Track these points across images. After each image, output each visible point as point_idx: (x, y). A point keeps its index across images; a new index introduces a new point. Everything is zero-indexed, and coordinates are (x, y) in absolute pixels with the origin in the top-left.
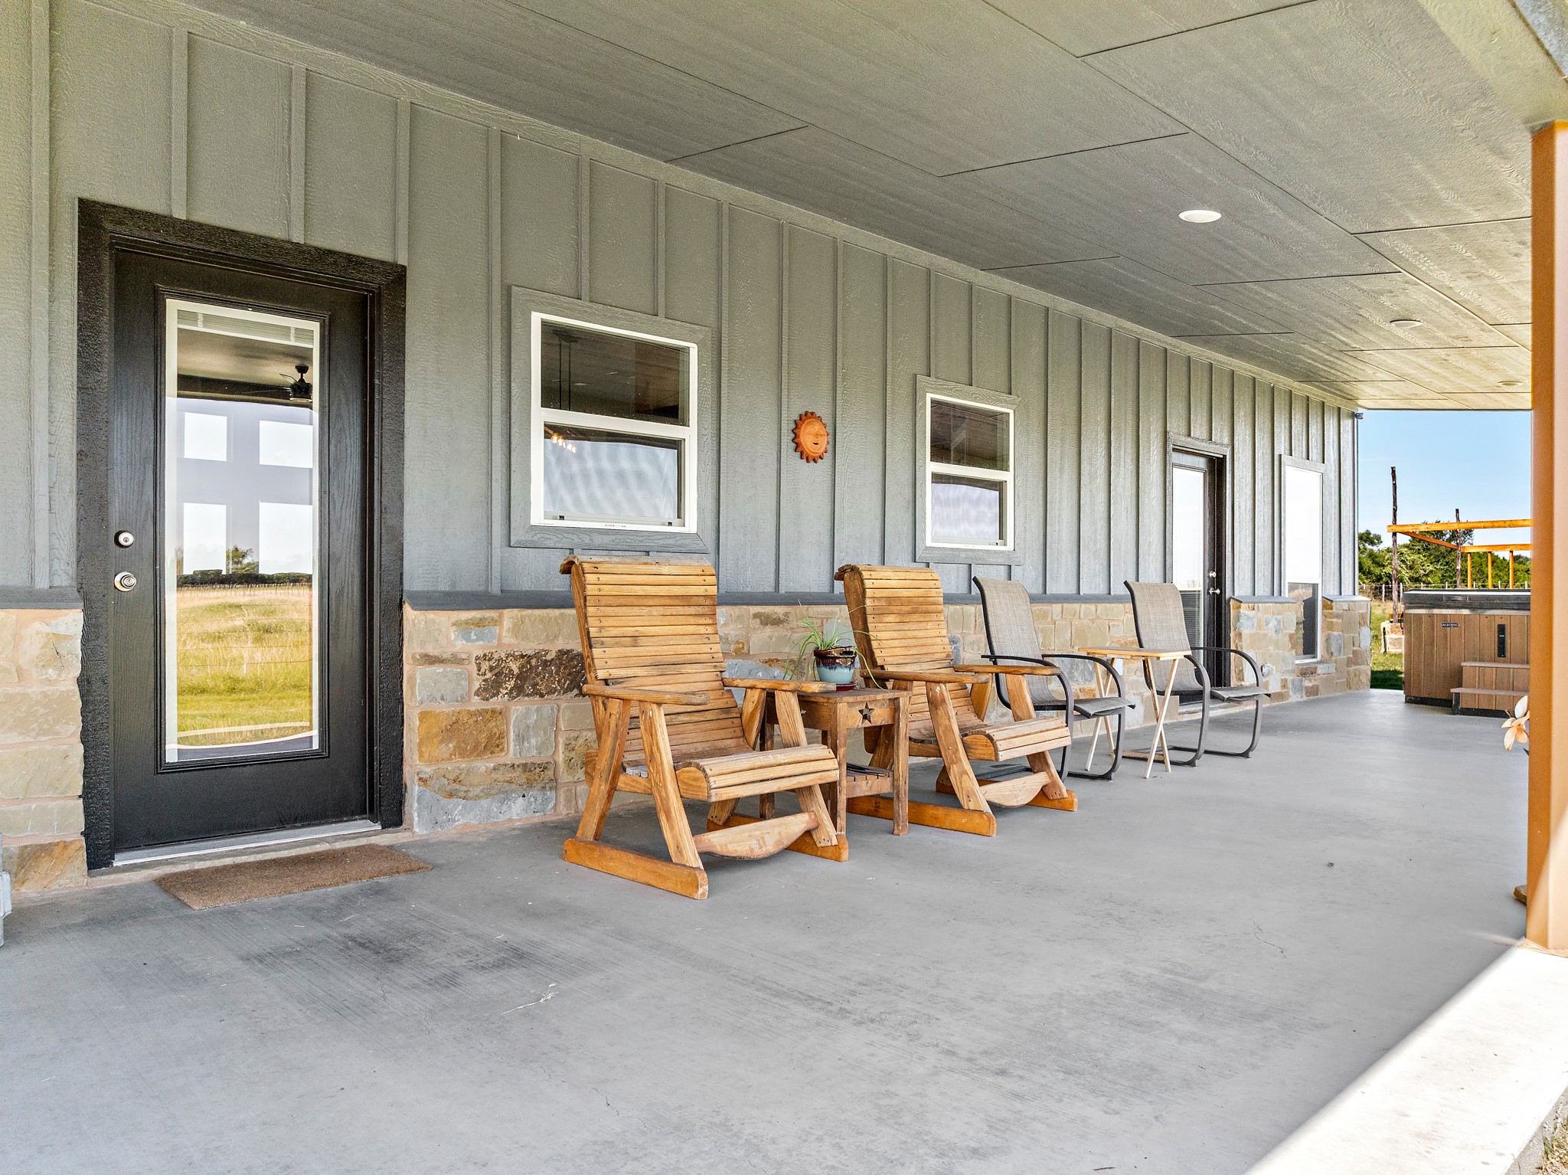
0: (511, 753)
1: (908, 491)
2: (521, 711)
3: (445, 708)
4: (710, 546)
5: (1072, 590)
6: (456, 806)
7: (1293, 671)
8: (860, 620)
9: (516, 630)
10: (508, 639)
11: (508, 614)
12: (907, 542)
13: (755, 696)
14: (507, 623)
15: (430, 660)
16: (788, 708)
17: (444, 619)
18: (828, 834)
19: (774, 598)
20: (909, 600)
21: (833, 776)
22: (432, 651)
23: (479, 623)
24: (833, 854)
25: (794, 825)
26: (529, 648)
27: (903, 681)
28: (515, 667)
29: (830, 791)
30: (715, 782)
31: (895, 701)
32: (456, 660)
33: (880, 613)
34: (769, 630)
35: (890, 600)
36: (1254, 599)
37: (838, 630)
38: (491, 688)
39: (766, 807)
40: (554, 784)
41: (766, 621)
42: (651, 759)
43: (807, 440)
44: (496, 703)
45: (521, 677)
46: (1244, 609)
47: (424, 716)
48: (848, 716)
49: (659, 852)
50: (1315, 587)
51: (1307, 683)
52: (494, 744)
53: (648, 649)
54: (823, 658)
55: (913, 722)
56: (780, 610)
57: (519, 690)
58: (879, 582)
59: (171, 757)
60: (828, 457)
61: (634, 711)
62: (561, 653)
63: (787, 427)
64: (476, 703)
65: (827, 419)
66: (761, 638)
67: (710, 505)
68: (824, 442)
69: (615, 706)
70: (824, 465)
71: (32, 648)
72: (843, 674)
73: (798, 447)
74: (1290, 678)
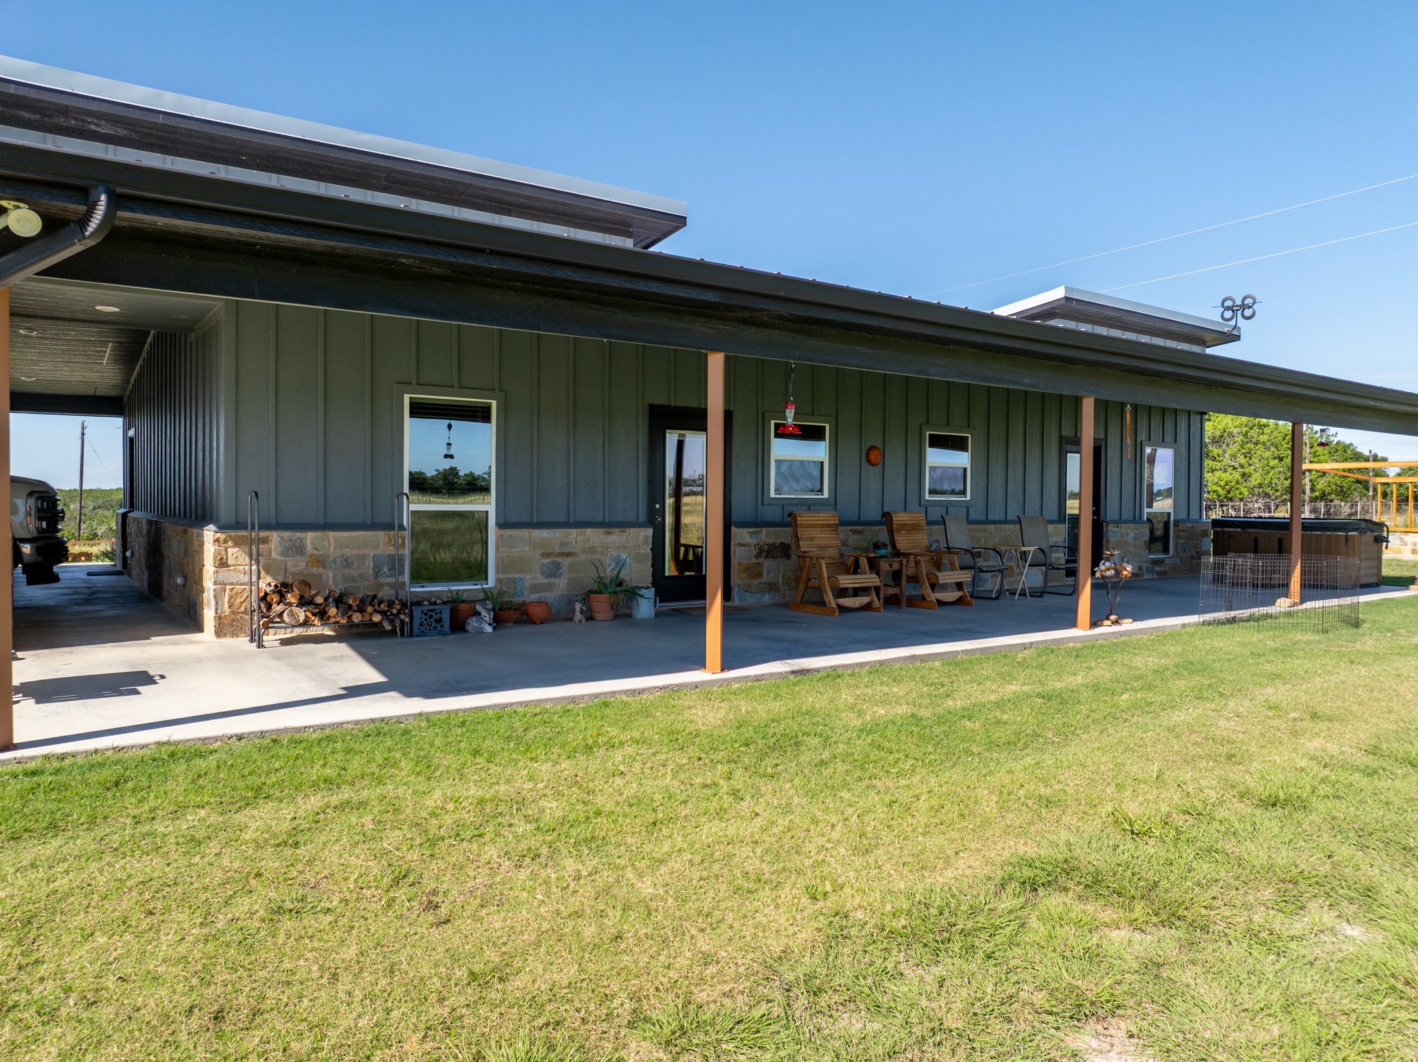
0: (765, 579)
1: (917, 475)
2: (768, 564)
3: (745, 561)
4: (833, 502)
5: (1003, 518)
6: (748, 595)
7: (1146, 562)
8: (891, 533)
9: (767, 535)
10: (764, 538)
11: (764, 530)
12: (916, 498)
13: (852, 558)
14: (764, 533)
15: (741, 545)
16: (864, 563)
17: (745, 531)
18: (877, 603)
19: (859, 523)
20: (911, 525)
21: (879, 584)
22: (741, 542)
23: (755, 533)
24: (878, 610)
25: (866, 600)
26: (771, 541)
27: (906, 555)
28: (766, 548)
29: (877, 589)
30: (841, 582)
31: (901, 561)
32: (748, 545)
33: (899, 530)
34: (856, 536)
35: (903, 525)
36: (1119, 522)
37: (883, 537)
38: (758, 555)
39: (857, 592)
40: (778, 590)
41: (855, 532)
42: (821, 575)
43: (872, 457)
44: (760, 560)
45: (768, 552)
46: (1111, 527)
47: (739, 564)
48: (884, 565)
49: (823, 603)
50: (1169, 514)
51: (1158, 569)
52: (760, 575)
53: (816, 542)
54: (877, 546)
55: (909, 570)
56: (860, 528)
57: (767, 557)
58: (899, 518)
59: (667, 574)
60: (881, 464)
61: (814, 562)
62: (781, 543)
63: (864, 452)
64: (754, 560)
65: (881, 447)
66: (853, 539)
67: (833, 486)
68: (880, 457)
69: (808, 560)
70: (879, 468)
71: (641, 540)
72: (883, 552)
73: (868, 460)
74: (1144, 565)
